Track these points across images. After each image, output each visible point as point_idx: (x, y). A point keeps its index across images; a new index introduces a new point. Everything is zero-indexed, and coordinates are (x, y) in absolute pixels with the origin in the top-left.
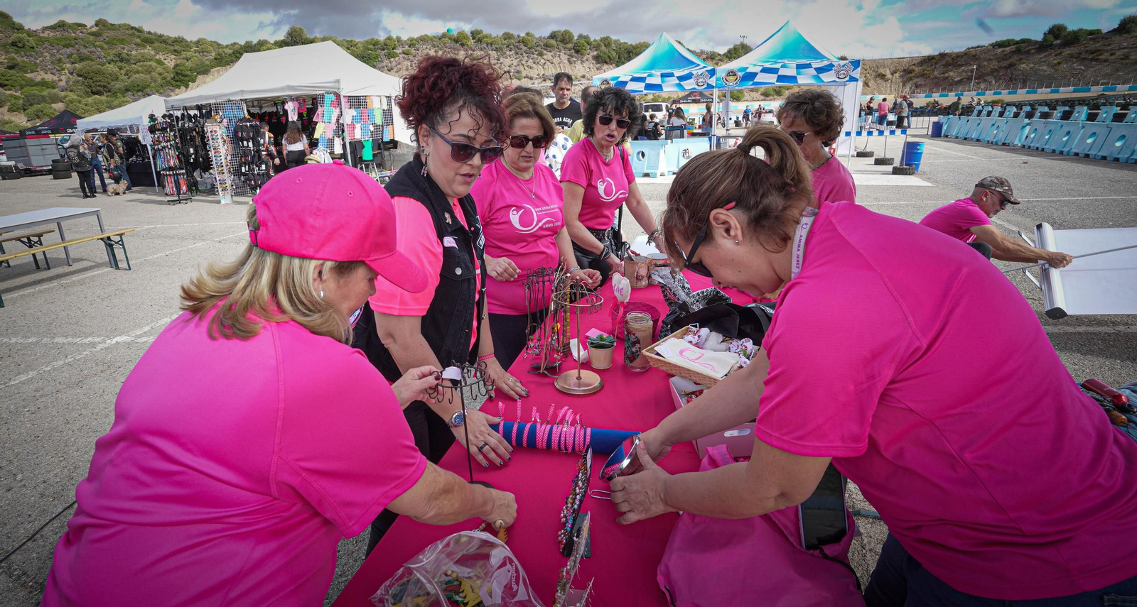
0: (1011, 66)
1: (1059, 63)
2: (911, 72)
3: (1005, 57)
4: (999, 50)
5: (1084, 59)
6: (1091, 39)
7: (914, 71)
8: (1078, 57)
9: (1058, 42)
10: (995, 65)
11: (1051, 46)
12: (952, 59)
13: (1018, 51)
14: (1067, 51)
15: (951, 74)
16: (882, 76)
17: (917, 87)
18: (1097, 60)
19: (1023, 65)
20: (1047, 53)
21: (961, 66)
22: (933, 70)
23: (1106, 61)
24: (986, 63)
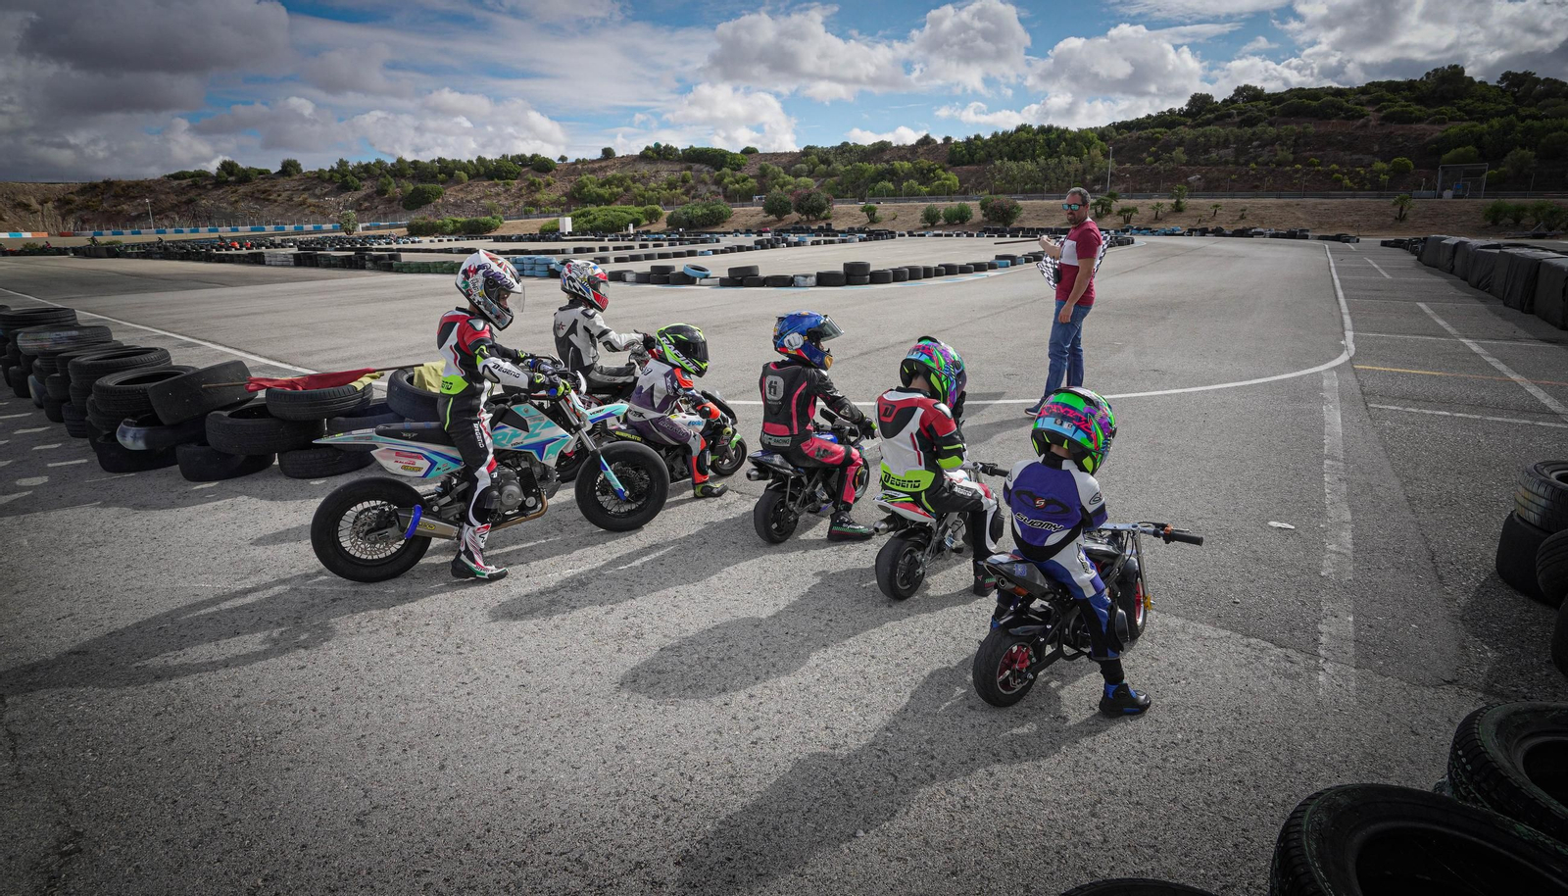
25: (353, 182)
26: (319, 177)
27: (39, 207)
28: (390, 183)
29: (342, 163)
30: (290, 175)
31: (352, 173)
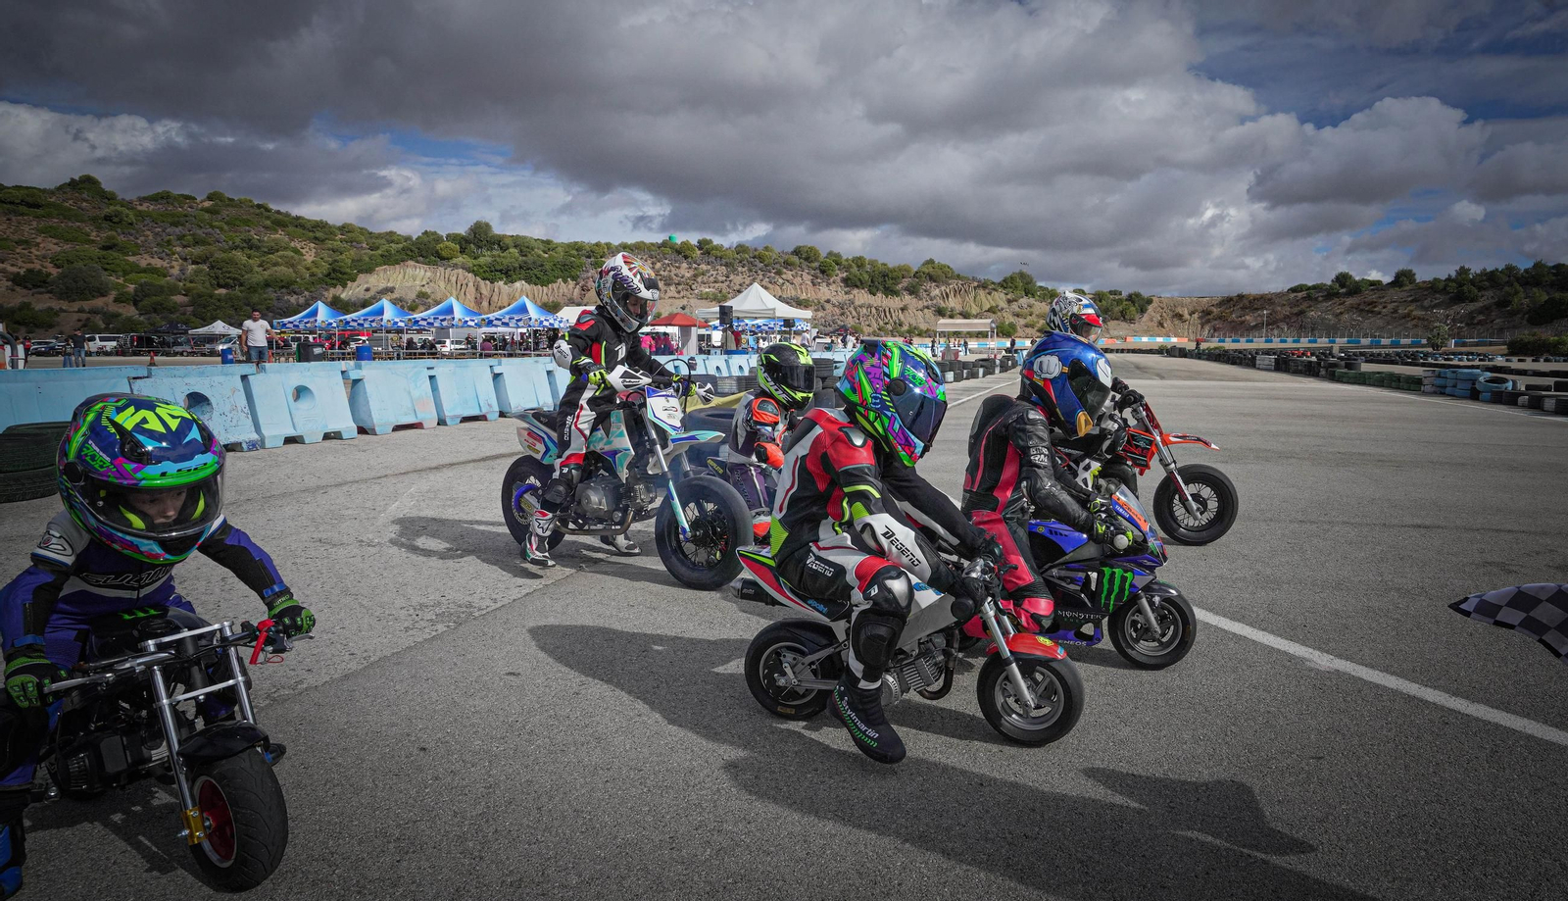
0: (1302, 313)
1: (1341, 313)
2: (1209, 313)
3: (1296, 303)
4: (1292, 295)
5: (1362, 310)
6: (1372, 290)
7: (1212, 312)
8: (1357, 308)
9: (1344, 290)
10: (1287, 310)
11: (1337, 295)
12: (1250, 302)
13: (1308, 297)
14: (1349, 301)
15: (1248, 318)
16: (1180, 316)
17: (1215, 330)
18: (1372, 312)
19: (1312, 313)
20: (1333, 301)
21: (1257, 309)
22: (1231, 313)
23: (1380, 313)
24: (1279, 308)
25: (1470, 292)
26: (1433, 287)
27: (1189, 317)
28: (1516, 293)
29: (1463, 271)
30: (1401, 286)
31: (1472, 282)
